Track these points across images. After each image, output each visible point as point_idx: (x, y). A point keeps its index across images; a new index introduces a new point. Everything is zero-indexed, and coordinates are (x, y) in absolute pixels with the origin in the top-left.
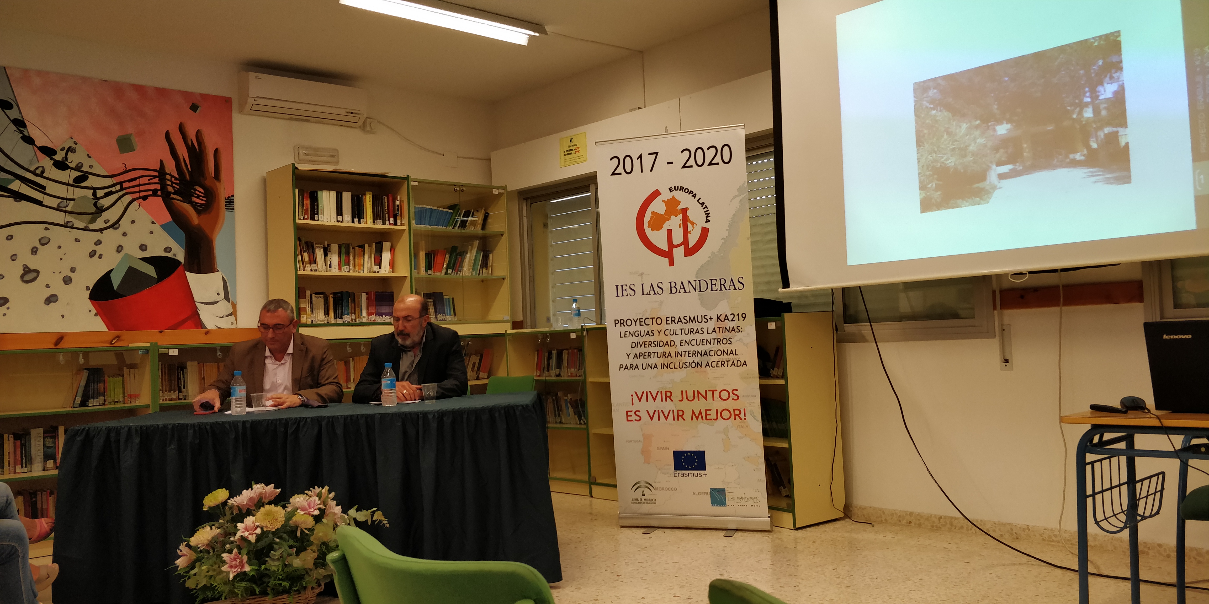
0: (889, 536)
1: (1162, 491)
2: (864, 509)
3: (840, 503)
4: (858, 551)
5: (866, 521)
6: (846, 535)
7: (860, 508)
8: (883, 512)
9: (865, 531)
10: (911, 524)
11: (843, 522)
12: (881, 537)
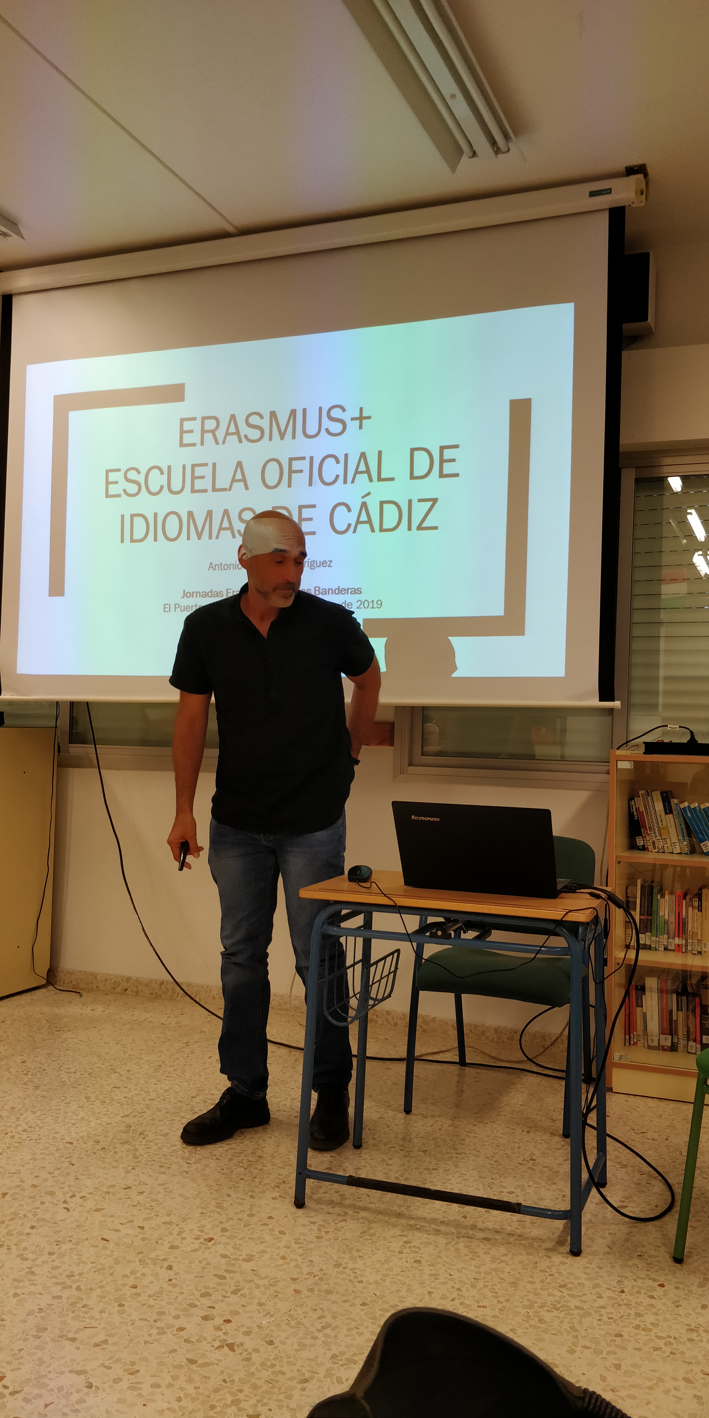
0: (100, 1009)
1: (395, 972)
2: (72, 973)
3: (43, 967)
4: (57, 1033)
5: (73, 988)
6: (46, 1009)
7: (68, 972)
8: (96, 978)
9: (70, 1002)
10: (127, 992)
11: (44, 990)
12: (88, 1010)
